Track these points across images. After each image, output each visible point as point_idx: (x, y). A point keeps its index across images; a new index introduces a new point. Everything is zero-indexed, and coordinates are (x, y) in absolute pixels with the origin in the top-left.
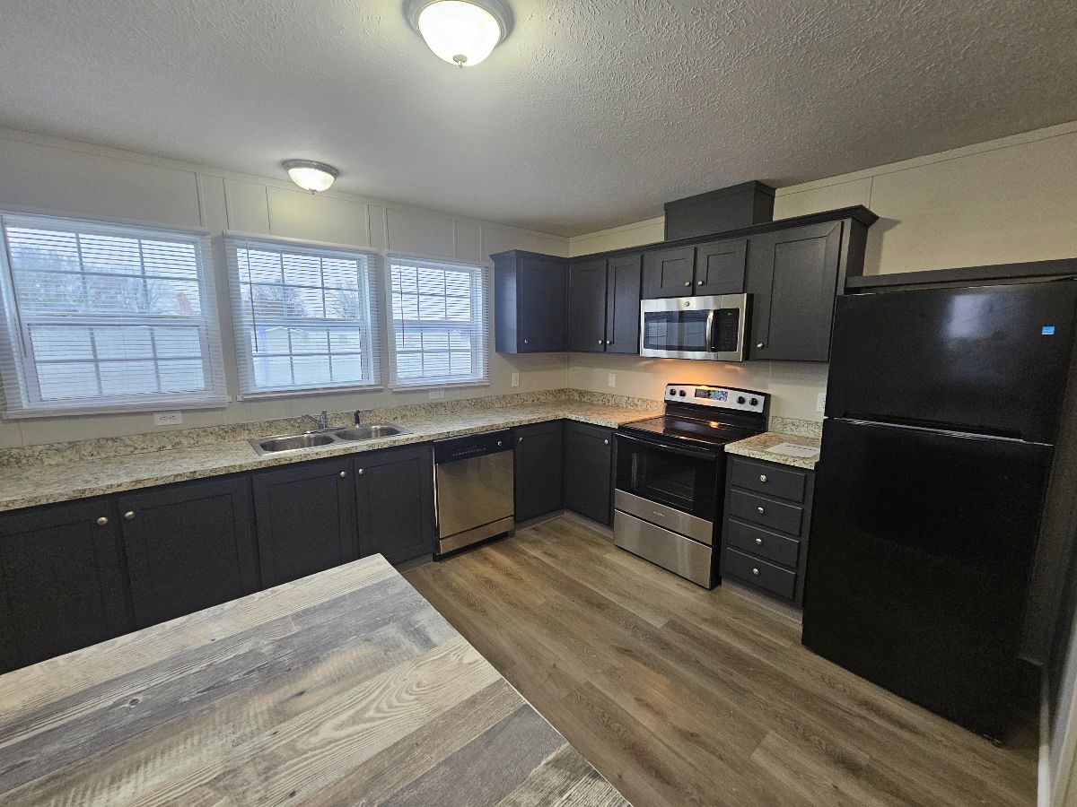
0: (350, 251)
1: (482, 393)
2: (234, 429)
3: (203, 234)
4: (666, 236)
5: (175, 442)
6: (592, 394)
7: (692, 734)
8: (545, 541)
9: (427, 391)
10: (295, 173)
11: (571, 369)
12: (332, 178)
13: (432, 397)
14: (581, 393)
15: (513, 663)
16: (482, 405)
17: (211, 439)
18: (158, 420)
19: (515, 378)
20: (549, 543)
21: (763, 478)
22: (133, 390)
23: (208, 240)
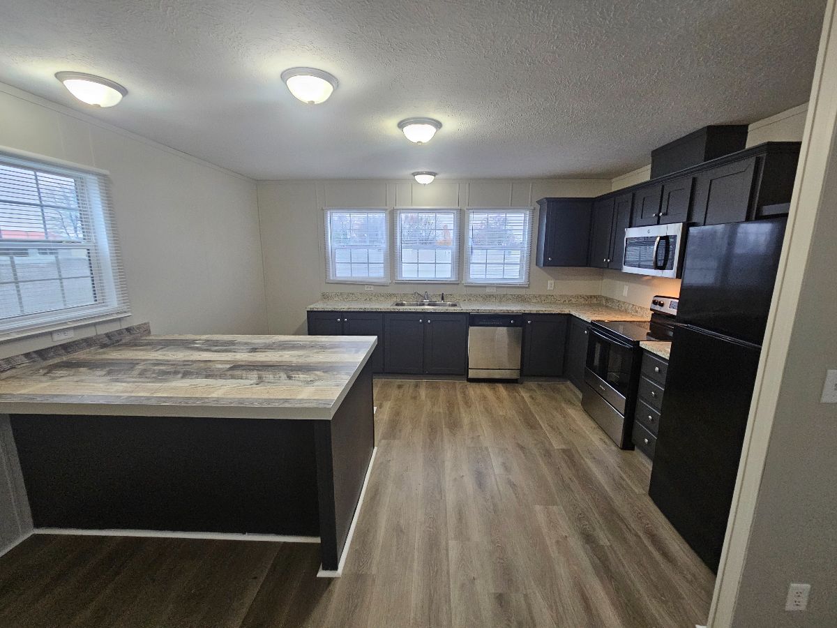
0: (451, 209)
1: (522, 292)
2: (391, 295)
3: (386, 210)
4: (652, 177)
5: (369, 297)
6: (612, 300)
7: (514, 485)
8: (537, 392)
9: (485, 287)
10: (418, 178)
11: (604, 280)
12: (433, 177)
13: (488, 290)
14: (607, 299)
15: (462, 427)
16: (521, 299)
17: (383, 298)
18: (366, 288)
19: (550, 284)
20: (539, 393)
21: (657, 369)
22: (361, 276)
23: (388, 212)
